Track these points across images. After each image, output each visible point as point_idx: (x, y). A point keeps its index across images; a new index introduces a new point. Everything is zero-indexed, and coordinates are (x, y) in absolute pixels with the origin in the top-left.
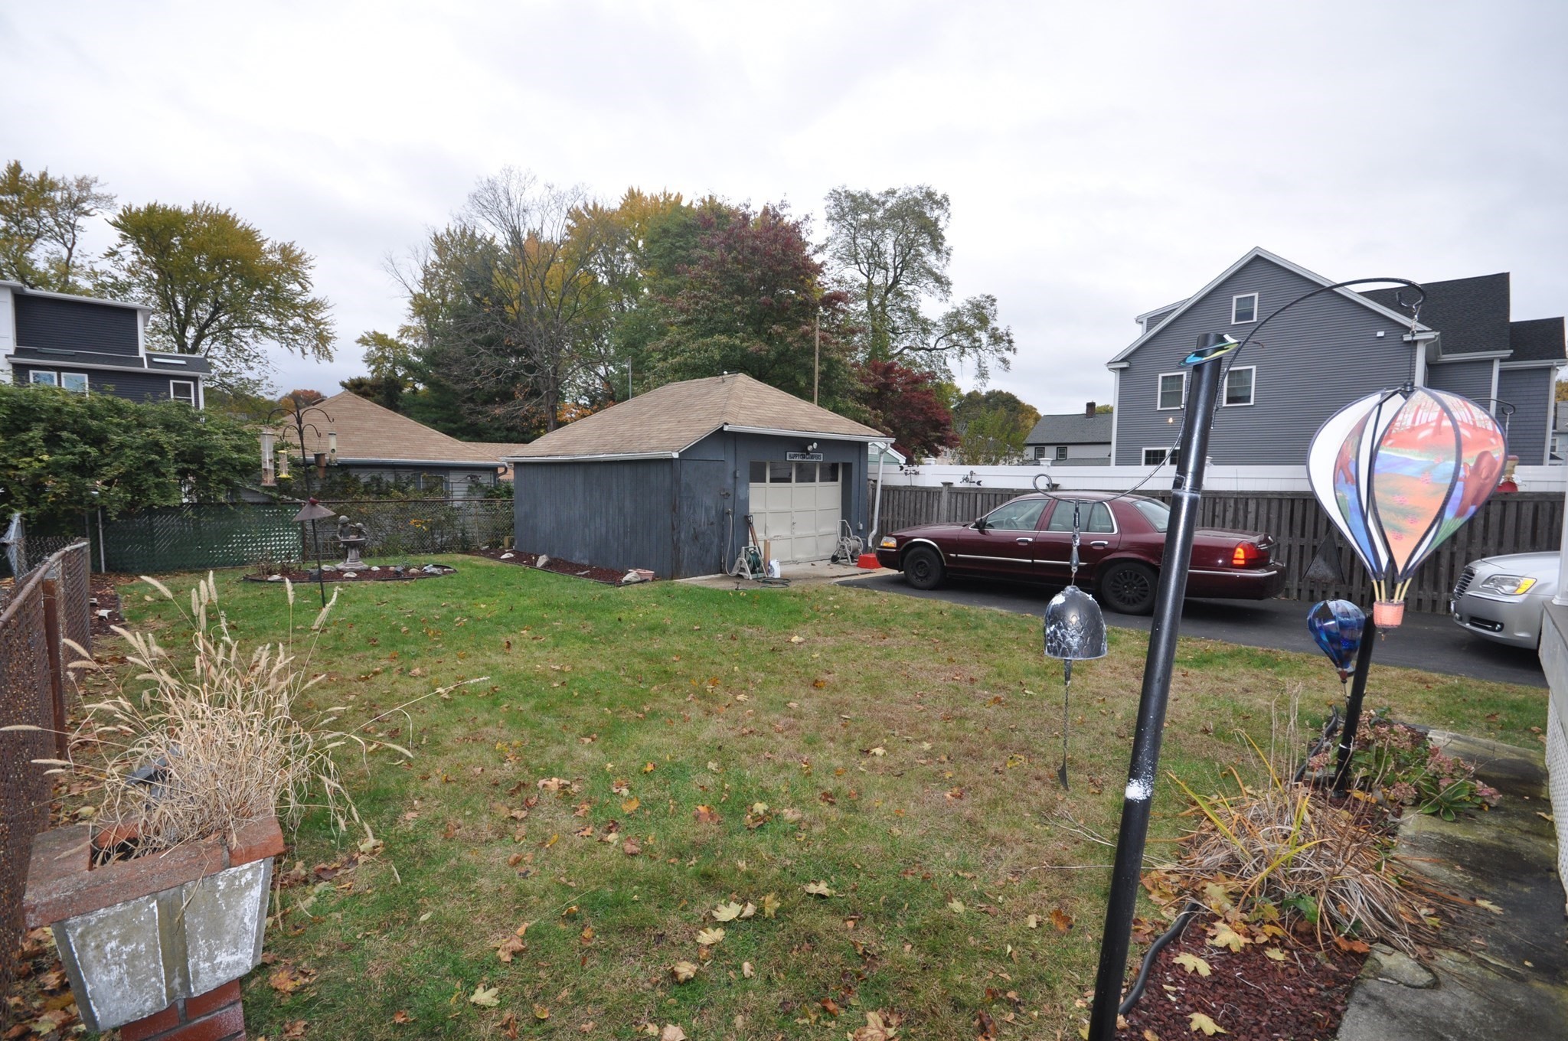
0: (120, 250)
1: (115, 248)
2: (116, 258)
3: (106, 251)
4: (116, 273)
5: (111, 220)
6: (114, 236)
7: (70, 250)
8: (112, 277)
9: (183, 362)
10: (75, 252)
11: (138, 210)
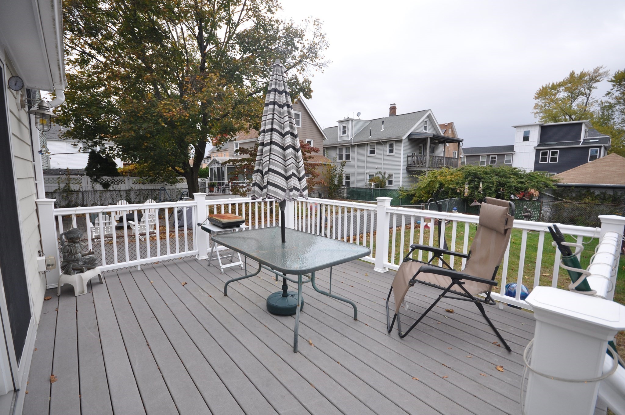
0: (612, 91)
1: (609, 91)
2: (610, 95)
3: (606, 93)
4: (610, 101)
5: (610, 80)
6: (610, 85)
7: (588, 98)
8: (609, 103)
9: (597, 140)
10: (590, 99)
11: (622, 72)
